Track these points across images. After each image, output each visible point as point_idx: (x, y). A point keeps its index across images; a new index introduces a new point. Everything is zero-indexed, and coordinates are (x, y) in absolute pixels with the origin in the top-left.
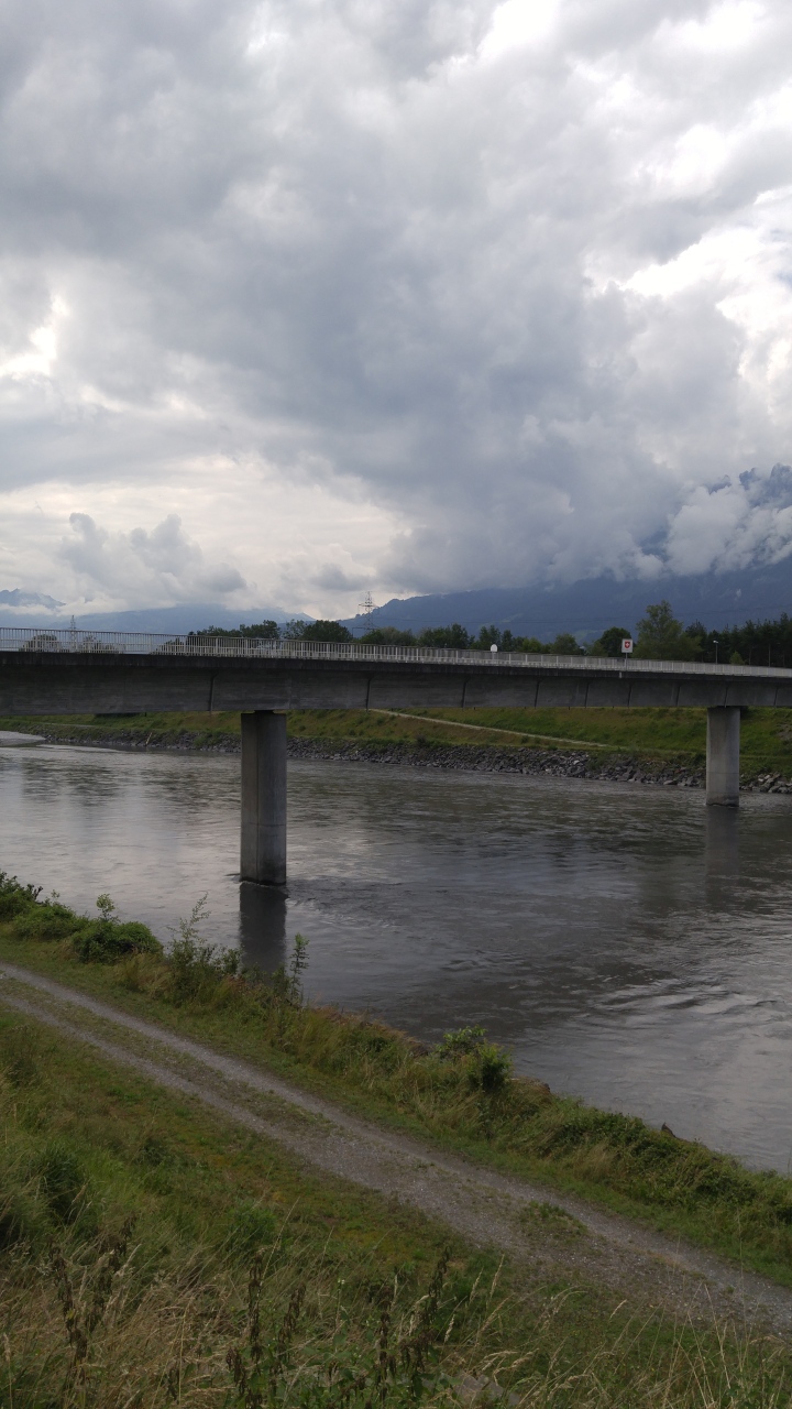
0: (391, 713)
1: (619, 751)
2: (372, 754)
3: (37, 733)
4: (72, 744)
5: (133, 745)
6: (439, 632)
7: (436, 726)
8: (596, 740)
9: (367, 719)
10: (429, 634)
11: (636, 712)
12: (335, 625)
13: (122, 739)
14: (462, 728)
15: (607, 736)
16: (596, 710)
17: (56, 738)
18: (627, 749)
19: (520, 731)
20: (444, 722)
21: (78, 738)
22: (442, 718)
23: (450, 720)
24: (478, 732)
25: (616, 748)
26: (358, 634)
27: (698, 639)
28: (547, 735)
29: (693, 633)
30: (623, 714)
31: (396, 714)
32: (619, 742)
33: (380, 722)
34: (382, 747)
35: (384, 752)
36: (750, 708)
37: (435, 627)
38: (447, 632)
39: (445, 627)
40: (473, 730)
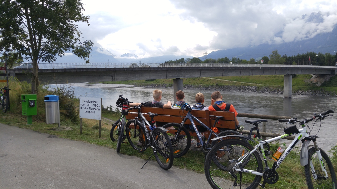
0: (210, 78)
1: (264, 86)
2: (206, 88)
3: (133, 85)
4: (141, 87)
5: (153, 87)
6: (222, 59)
7: (221, 81)
8: (259, 83)
9: (205, 80)
10: (219, 60)
11: (269, 76)
12: (197, 58)
13: (151, 86)
14: (227, 81)
15: (262, 82)
16: (259, 76)
17: (137, 86)
18: (266, 85)
19: (241, 82)
20: (223, 80)
21: (142, 86)
22: (222, 79)
23: (224, 80)
24: (231, 82)
25: (264, 85)
26: (203, 60)
27: (285, 59)
28: (247, 82)
29: (283, 57)
30: (266, 77)
31: (211, 79)
32: (264, 84)
33: (208, 80)
34: (208, 86)
35: (208, 87)
36: (297, 75)
37: (221, 58)
38: (224, 59)
39: (223, 58)
40: (229, 82)
